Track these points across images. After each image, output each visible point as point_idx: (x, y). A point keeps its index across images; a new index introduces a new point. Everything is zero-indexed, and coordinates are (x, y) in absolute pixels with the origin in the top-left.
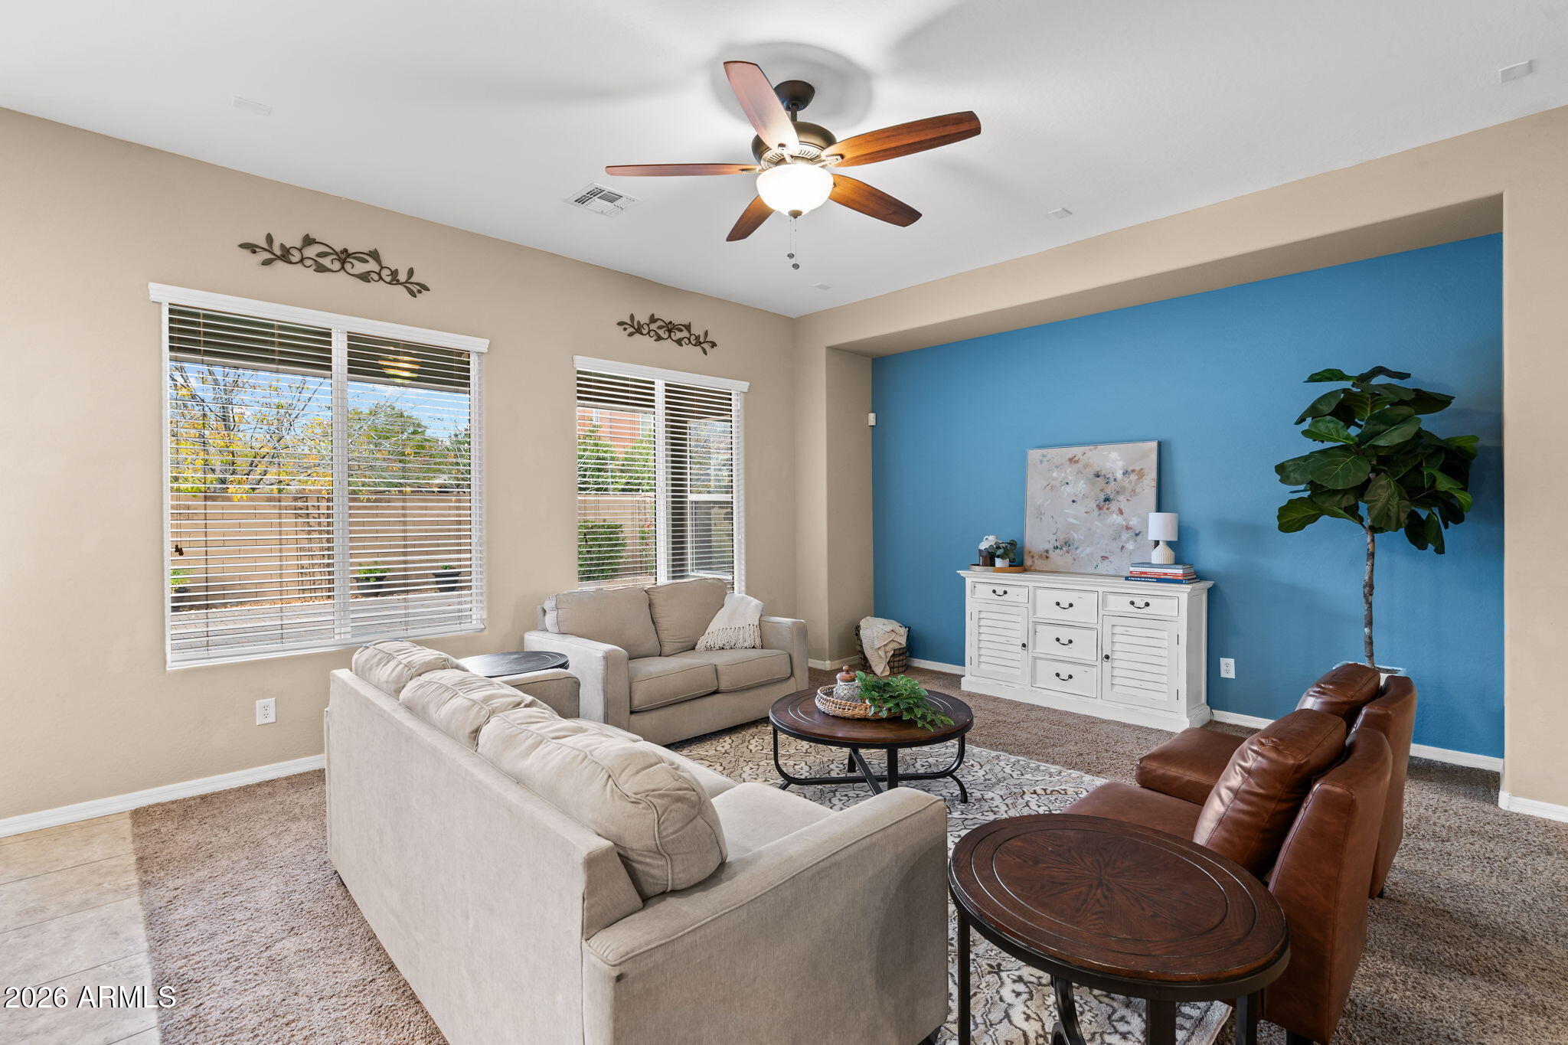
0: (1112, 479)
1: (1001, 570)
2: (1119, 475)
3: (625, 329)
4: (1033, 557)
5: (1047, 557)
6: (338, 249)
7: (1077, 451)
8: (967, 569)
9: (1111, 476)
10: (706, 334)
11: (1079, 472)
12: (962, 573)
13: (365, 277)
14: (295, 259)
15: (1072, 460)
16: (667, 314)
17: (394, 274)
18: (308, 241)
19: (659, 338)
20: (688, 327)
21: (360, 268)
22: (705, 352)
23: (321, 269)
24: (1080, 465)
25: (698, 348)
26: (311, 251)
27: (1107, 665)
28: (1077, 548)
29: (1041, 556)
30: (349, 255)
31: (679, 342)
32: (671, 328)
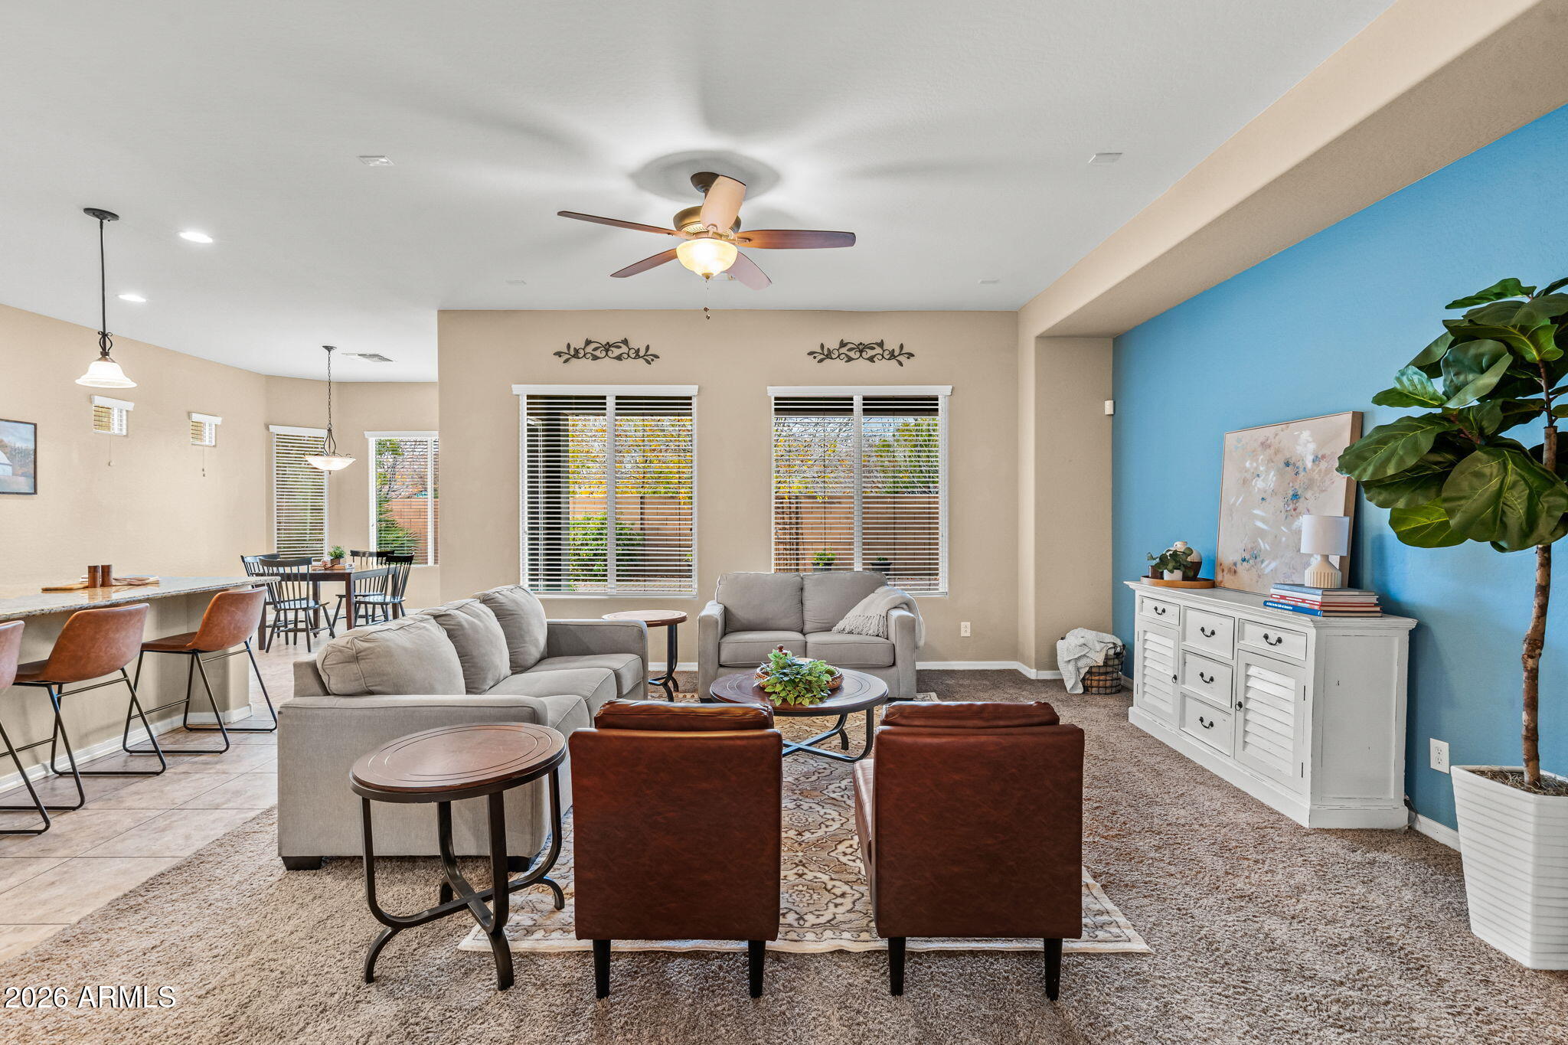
0: (1301, 469)
1: (1171, 585)
2: (1309, 459)
3: (815, 357)
4: (1223, 571)
5: (1235, 572)
6: (604, 343)
7: (1268, 432)
8: (1138, 580)
9: (1299, 464)
10: (902, 347)
11: (1271, 461)
12: (1132, 585)
13: (619, 358)
14: (581, 356)
15: (1265, 445)
16: (855, 337)
17: (637, 351)
18: (588, 342)
19: (850, 359)
20: (881, 344)
21: (616, 352)
22: (901, 364)
23: (595, 358)
24: (1271, 451)
25: (894, 362)
26: (589, 349)
27: (1240, 714)
28: (1262, 562)
29: (1230, 570)
30: (610, 346)
31: (871, 359)
32: (861, 348)
